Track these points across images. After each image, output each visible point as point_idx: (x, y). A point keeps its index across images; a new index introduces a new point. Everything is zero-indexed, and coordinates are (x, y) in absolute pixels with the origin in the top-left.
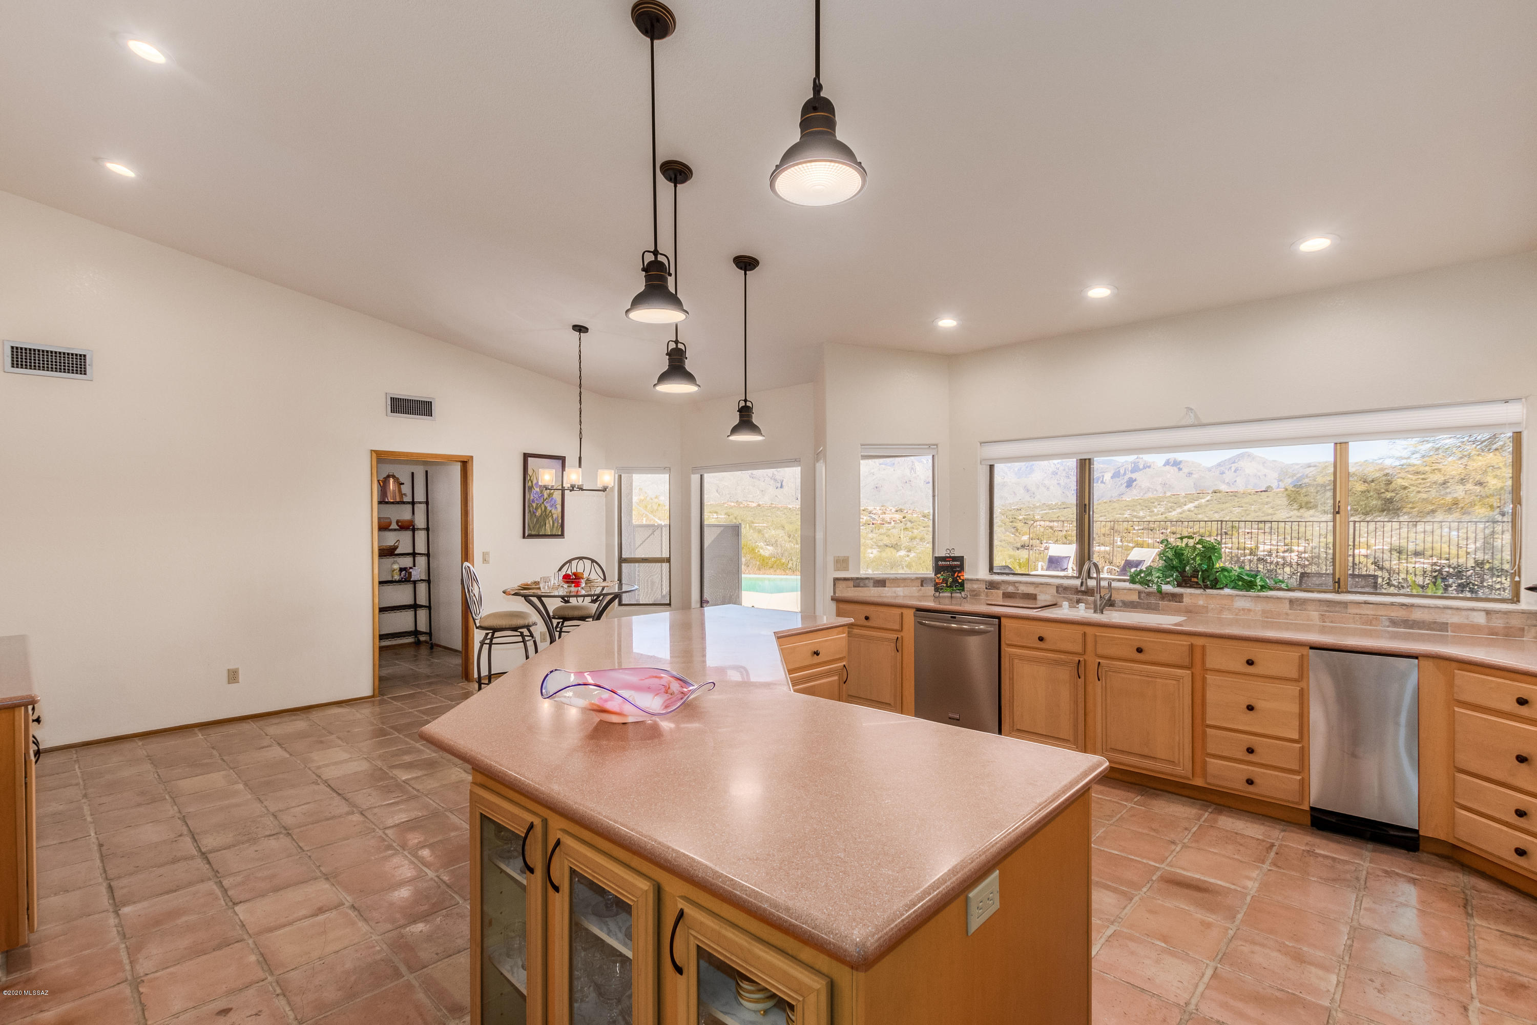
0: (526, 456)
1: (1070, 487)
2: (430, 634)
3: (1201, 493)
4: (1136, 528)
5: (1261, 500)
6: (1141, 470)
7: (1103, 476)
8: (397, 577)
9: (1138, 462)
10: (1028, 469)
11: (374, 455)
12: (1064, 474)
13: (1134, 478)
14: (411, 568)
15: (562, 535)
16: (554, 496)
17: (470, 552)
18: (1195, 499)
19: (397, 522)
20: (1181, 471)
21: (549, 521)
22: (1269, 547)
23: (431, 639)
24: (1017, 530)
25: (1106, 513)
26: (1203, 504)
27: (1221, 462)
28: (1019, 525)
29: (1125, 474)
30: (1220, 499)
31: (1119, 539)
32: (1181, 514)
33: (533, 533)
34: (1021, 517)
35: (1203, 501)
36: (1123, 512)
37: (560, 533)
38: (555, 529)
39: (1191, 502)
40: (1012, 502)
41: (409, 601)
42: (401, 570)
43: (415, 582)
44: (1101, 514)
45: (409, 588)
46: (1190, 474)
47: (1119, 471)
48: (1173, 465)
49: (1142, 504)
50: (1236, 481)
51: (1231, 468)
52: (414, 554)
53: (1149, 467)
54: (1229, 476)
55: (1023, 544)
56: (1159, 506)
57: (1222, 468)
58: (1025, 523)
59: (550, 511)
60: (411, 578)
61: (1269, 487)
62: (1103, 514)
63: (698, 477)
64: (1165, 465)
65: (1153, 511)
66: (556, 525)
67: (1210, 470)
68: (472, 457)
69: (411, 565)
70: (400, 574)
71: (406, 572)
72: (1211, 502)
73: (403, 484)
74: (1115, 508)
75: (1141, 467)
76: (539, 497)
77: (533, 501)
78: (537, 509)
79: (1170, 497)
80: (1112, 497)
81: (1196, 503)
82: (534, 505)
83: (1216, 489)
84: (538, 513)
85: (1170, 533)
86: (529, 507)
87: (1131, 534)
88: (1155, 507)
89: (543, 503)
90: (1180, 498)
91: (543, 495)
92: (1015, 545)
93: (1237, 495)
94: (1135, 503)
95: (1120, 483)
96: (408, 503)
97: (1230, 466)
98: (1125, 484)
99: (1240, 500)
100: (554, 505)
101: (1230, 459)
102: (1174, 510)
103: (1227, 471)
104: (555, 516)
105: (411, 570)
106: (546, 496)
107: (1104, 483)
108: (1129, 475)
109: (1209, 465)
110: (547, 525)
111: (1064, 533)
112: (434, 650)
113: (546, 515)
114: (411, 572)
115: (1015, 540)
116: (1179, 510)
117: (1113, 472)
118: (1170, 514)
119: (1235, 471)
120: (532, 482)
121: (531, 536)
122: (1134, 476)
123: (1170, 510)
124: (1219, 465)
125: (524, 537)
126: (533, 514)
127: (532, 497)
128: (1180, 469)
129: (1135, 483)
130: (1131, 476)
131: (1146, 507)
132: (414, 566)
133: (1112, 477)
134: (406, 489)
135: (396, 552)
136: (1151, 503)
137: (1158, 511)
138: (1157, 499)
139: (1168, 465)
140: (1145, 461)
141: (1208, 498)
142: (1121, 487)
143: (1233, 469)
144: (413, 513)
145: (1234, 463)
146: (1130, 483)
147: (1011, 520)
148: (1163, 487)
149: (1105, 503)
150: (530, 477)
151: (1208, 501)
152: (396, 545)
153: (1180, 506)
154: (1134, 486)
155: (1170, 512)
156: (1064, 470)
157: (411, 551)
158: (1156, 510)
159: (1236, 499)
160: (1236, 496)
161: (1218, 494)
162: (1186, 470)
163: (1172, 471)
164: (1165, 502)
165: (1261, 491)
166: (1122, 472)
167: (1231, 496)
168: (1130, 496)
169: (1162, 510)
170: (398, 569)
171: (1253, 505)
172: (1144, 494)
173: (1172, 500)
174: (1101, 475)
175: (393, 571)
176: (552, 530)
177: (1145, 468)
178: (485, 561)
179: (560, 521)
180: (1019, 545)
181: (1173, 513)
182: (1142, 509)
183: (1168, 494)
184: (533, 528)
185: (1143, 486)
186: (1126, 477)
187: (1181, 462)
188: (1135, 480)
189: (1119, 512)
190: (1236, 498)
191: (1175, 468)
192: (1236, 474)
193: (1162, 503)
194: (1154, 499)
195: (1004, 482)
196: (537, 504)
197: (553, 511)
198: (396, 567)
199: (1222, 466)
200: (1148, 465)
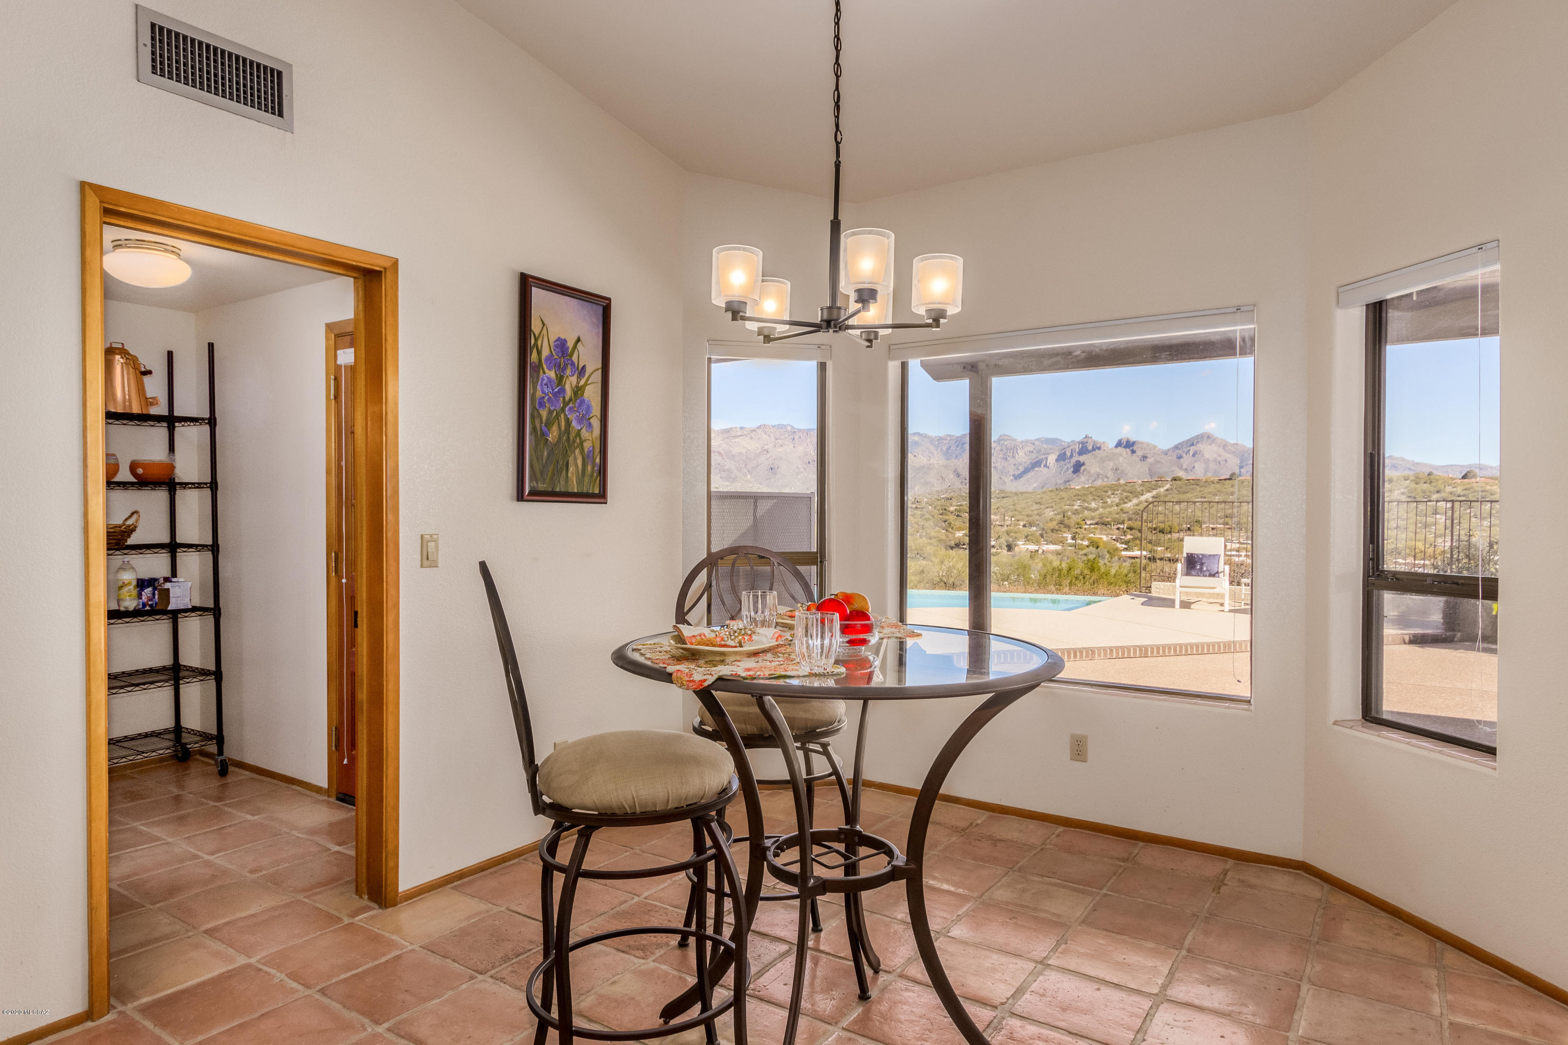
0: (526, 283)
1: (1009, 472)
2: (219, 739)
3: (1160, 481)
4: (1089, 522)
5: (1225, 490)
6: (1089, 452)
7: (1047, 458)
8: (130, 604)
9: (1087, 442)
10: (958, 449)
11: (93, 202)
12: (1001, 456)
13: (1082, 462)
14: (167, 580)
15: (600, 497)
16: (586, 395)
17: (388, 534)
18: (1153, 487)
19: (133, 467)
20: (1134, 455)
21: (575, 458)
22: (1238, 545)
23: (221, 752)
24: (950, 524)
25: (1053, 504)
26: (1163, 494)
27: (1179, 444)
28: (951, 518)
29: (1071, 456)
30: (1181, 488)
31: (1070, 536)
32: (1137, 505)
33: (541, 487)
34: (952, 509)
35: (1162, 490)
36: (1072, 502)
37: (597, 491)
38: (586, 479)
39: (1149, 491)
40: (939, 489)
41: (162, 658)
42: (142, 584)
43: (175, 615)
44: (1047, 505)
45: (160, 629)
46: (1144, 458)
47: (1065, 452)
48: (1125, 447)
49: (1095, 493)
50: (1194, 467)
51: (1189, 451)
52: (173, 547)
53: (1099, 448)
54: (1186, 461)
55: (957, 541)
56: (1112, 496)
57: (1179, 452)
58: (958, 516)
59: (578, 433)
60: (168, 603)
61: (1233, 474)
62: (1050, 505)
63: (893, 367)
64: (1116, 447)
65: (1107, 502)
66: (589, 468)
67: (1166, 453)
68: (395, 263)
69: (167, 574)
70: (140, 596)
71: (155, 589)
72: (1171, 492)
73: (150, 372)
74: (1063, 498)
75: (1090, 448)
76: (555, 395)
77: (542, 404)
78: (549, 424)
79: (1125, 485)
80: (1056, 484)
81: (1155, 492)
82: (544, 413)
83: (1175, 476)
84: (553, 436)
85: (1127, 528)
86: (532, 416)
87: (1083, 530)
88: (1109, 497)
89: (563, 410)
90: (1137, 487)
91: (563, 390)
92: (949, 544)
93: (1199, 483)
94: (1086, 492)
95: (1066, 467)
96: (158, 419)
97: (1188, 449)
98: (1072, 469)
99: (1202, 489)
100: (585, 419)
101: (1188, 440)
102: (1130, 501)
103: (1184, 455)
104: (587, 445)
105: (167, 585)
106: (569, 393)
107: (1048, 467)
108: (1076, 458)
109: (1165, 448)
110: (571, 469)
111: (1005, 528)
112: (230, 779)
113: (569, 441)
114: (168, 590)
115: (947, 536)
116: (1135, 501)
117: (1058, 453)
118: (1126, 505)
119: (1194, 455)
120: (539, 353)
121: (538, 495)
122: (1082, 459)
123: (1126, 500)
124: (1176, 447)
125: (520, 497)
126: (540, 437)
127: (539, 394)
128: (1133, 452)
129: (1083, 468)
130: (1079, 459)
131: (1099, 497)
132: (174, 573)
133: (1057, 460)
134: (155, 387)
135: (130, 542)
136: (1104, 492)
137: (1112, 502)
138: (1110, 488)
139: (1121, 446)
140: (1095, 442)
141: (1168, 486)
142: (1068, 472)
143: (1191, 453)
144: (172, 449)
145: (1192, 445)
146: (1078, 467)
147: (941, 512)
148: (1114, 473)
149: (1052, 491)
150: (536, 340)
151: (1167, 490)
152: (129, 522)
153: (1137, 496)
154: (1081, 471)
155: (1125, 503)
156: (1002, 450)
157: (166, 539)
158: (1109, 501)
159: (1198, 489)
160: (1197, 485)
161: (1178, 482)
162: (1140, 453)
163: (1125, 453)
164: (1120, 491)
165: (1225, 479)
166: (1068, 454)
167: (1193, 485)
168: (1080, 483)
169: (1117, 501)
170: (134, 583)
171: (1217, 495)
172: (1093, 481)
173: (1127, 489)
174: (1044, 457)
175: (121, 588)
176: (580, 481)
177: (1094, 449)
178: (427, 559)
179: (598, 460)
180: (952, 543)
181: (1129, 505)
182: (1095, 499)
183: (1122, 482)
184: (542, 474)
185: (1092, 472)
186: (1073, 461)
187: (1134, 443)
188: (1084, 464)
189: (1068, 503)
190: (1198, 487)
191: (1128, 450)
192: (1194, 459)
193: (1116, 492)
194: (1108, 487)
195: (930, 464)
196: (550, 412)
197: (585, 434)
198: (128, 577)
199: (1180, 449)
200: (1098, 446)
